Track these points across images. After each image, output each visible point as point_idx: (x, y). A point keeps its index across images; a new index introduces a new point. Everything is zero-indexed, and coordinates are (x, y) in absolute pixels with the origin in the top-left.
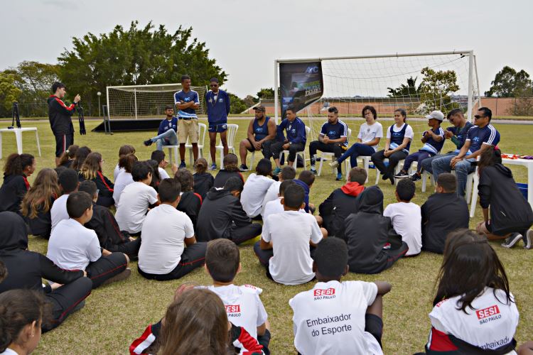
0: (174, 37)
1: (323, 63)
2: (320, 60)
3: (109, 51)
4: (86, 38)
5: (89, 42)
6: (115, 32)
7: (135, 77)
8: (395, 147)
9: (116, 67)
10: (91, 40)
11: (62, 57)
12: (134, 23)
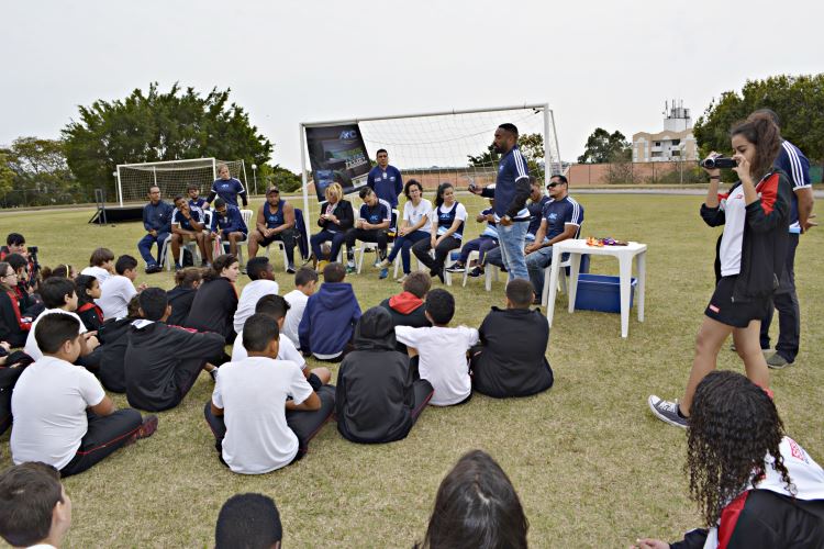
0: (207, 102)
1: (360, 125)
2: (357, 121)
3: (126, 120)
4: (96, 106)
5: (100, 110)
6: (133, 97)
7: (160, 152)
8: (443, 232)
9: (136, 140)
10: (102, 108)
11: (67, 129)
12: (154, 85)
